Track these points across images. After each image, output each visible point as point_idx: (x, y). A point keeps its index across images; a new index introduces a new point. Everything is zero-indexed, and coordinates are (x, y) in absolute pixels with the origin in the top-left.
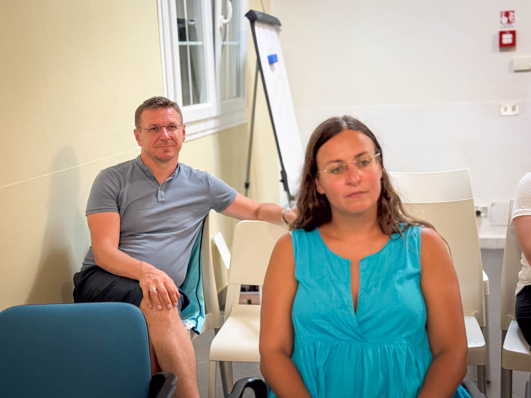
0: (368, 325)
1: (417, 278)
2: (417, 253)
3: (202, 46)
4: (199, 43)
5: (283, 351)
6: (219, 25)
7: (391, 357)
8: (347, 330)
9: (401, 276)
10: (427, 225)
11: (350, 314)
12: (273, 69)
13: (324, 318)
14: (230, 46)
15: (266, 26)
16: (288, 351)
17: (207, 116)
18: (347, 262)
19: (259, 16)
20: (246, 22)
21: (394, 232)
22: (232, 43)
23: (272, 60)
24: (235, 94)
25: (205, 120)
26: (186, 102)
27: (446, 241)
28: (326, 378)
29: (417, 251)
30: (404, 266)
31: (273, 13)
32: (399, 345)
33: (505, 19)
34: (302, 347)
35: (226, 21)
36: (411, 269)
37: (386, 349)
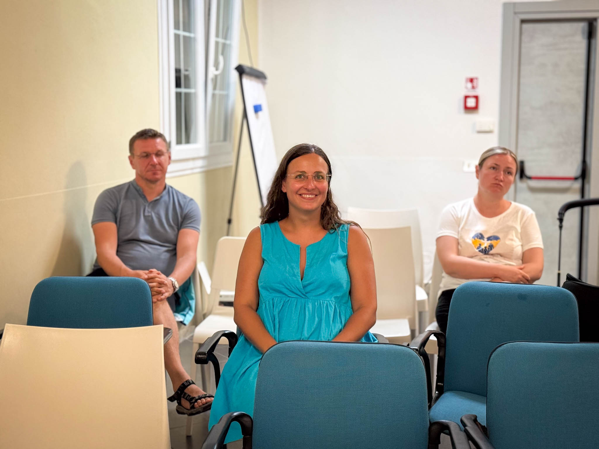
0: (309, 288)
1: (345, 259)
2: (346, 243)
3: (195, 94)
4: (192, 91)
5: (250, 307)
6: (211, 76)
7: (324, 308)
8: (295, 291)
9: (334, 256)
10: (356, 225)
11: (298, 280)
12: (257, 117)
13: (280, 283)
14: (220, 95)
15: (253, 78)
16: (255, 307)
17: (196, 155)
18: (298, 246)
19: (247, 70)
20: (235, 75)
21: (332, 229)
22: (222, 92)
23: (257, 109)
24: (222, 138)
25: (194, 159)
26: (179, 142)
27: (368, 237)
28: (279, 322)
29: (345, 241)
30: (336, 251)
31: (260, 67)
32: (330, 302)
33: (469, 85)
34: (264, 302)
35: (217, 73)
36: (341, 252)
37: (322, 303)
